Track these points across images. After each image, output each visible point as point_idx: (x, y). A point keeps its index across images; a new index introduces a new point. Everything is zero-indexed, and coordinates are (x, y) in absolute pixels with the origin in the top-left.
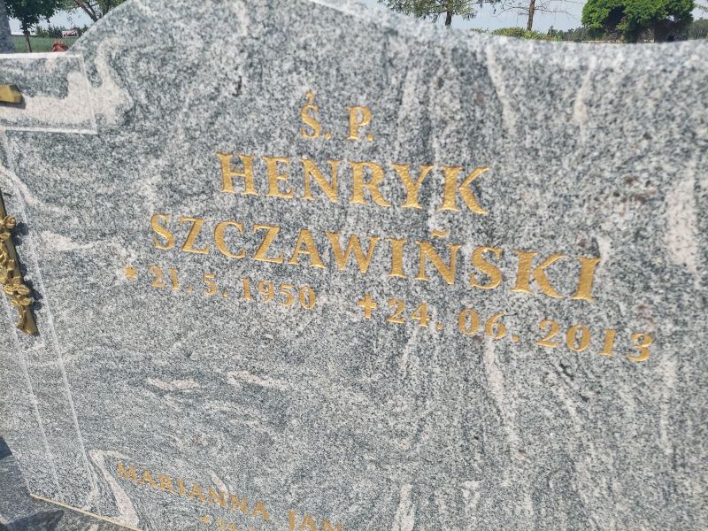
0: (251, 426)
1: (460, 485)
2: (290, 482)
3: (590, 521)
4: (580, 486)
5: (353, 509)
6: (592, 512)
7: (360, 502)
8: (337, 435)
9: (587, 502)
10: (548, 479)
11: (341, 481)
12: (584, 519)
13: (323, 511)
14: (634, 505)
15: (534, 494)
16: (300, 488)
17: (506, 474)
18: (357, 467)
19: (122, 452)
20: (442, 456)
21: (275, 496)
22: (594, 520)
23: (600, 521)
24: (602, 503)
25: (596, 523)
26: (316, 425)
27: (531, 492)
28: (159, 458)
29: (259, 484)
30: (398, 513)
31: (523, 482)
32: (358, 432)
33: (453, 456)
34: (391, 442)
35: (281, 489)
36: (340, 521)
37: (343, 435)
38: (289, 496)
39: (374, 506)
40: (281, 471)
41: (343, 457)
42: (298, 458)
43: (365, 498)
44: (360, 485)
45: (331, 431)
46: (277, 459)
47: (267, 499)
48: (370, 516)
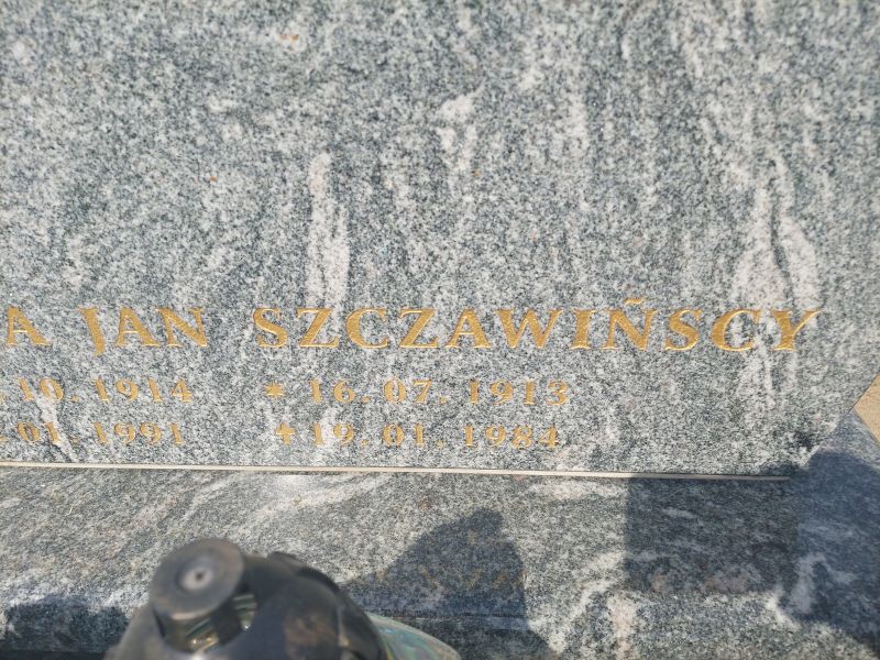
1: (432, 118)
2: (60, 232)
3: (704, 124)
4: (688, 31)
5: (215, 260)
6: (710, 97)
7: (228, 237)
8: (131, 59)
9: (699, 73)
10: (619, 33)
11: (173, 195)
12: (691, 122)
13: (154, 285)
14: (796, 50)
15: (589, 89)
16: (87, 242)
17: (529, 51)
18: (201, 141)
20: (386, 46)
21: (39, 282)
22: (710, 118)
23: (724, 117)
24: (731, 63)
25: (714, 125)
26: (74, 45)
27: (584, 84)
30: (313, 237)
31: (565, 62)
32: (180, 32)
33: (410, 36)
34: (262, 40)
35: (48, 259)
36: (196, 297)
37: (146, 55)
38: (71, 270)
39: (258, 237)
40: (32, 210)
41: (161, 123)
42: (60, 158)
43: (237, 222)
44: (218, 192)
45: (115, 52)
46: (13, 178)
47: (26, 294)
48: (256, 264)
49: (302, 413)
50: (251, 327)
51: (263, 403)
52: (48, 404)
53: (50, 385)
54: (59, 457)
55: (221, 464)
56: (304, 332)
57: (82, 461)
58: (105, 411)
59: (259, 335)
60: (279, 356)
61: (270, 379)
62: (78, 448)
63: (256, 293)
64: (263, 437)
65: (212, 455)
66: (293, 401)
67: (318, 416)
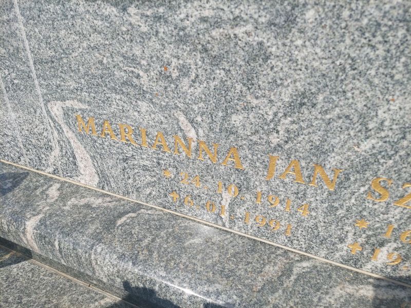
0: (240, 35)
2: (280, 115)
7: (383, 134)
11: (360, 106)
13: (320, 151)
16: (293, 122)
18: (397, 77)
19: (80, 101)
21: (255, 138)
26: (346, 13)
28: (121, 103)
29: (238, 124)
35: (266, 127)
36: (342, 163)
37: (390, 23)
38: (276, 135)
39: (404, 138)
40: (271, 101)
41: (377, 64)
42: (302, 76)
43: (394, 127)
44: (392, 107)
45: (370, 20)
46: (269, 83)
47: (244, 142)
48: (393, 152)
49: (373, 240)
50: (367, 187)
51: (350, 228)
52: (227, 197)
53: (233, 188)
54: (220, 223)
55: (306, 252)
56: (402, 197)
57: (230, 228)
58: (256, 208)
59: (370, 192)
60: (376, 207)
61: (362, 217)
62: (232, 221)
63: (382, 169)
64: (339, 246)
65: (303, 246)
66: (371, 233)
67: (382, 244)
